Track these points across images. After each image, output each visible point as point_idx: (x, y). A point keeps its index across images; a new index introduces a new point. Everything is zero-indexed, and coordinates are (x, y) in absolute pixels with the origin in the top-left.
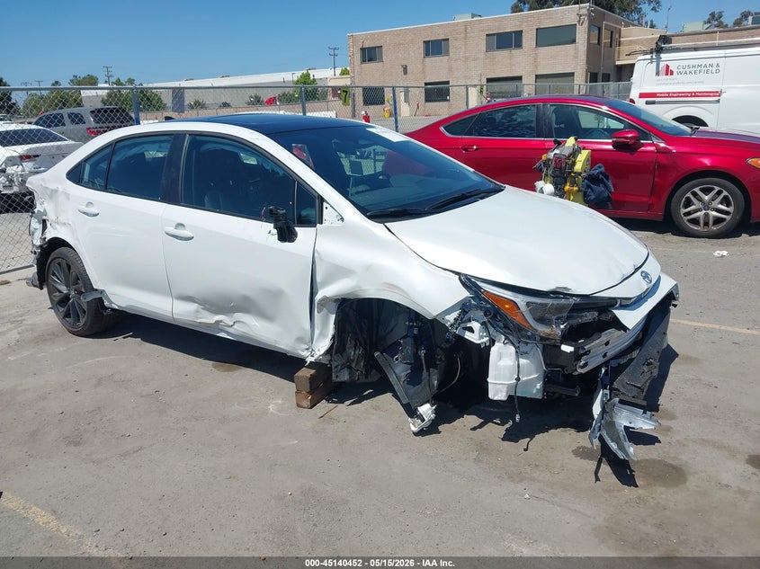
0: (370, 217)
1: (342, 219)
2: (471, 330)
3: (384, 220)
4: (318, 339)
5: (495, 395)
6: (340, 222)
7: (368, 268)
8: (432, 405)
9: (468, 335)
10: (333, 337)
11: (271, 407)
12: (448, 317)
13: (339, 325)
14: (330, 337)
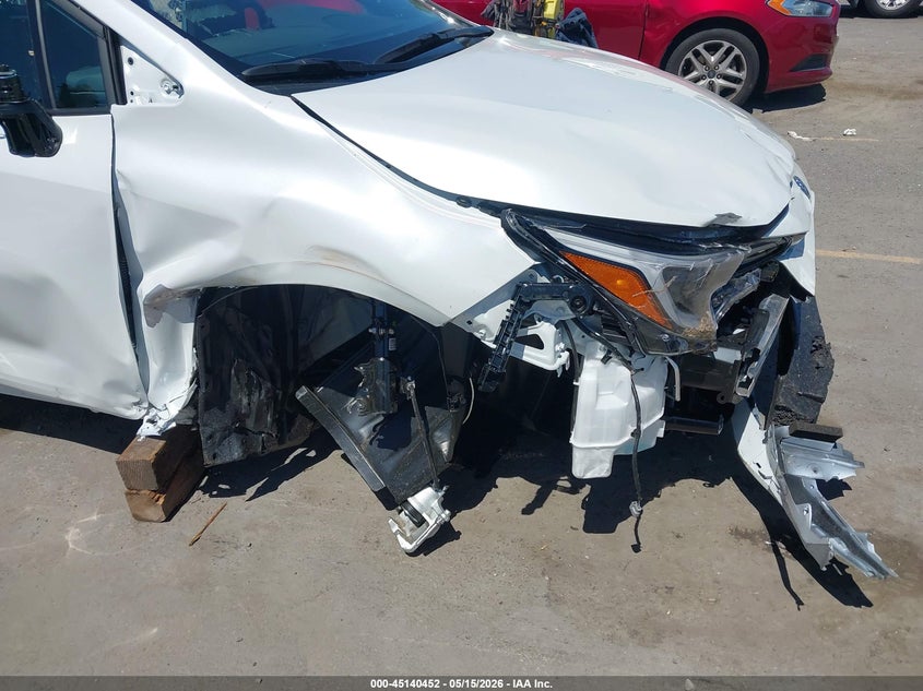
0: (253, 81)
1: (179, 88)
2: (537, 343)
3: (289, 86)
4: (159, 384)
5: (586, 471)
6: (174, 96)
7: (268, 212)
8: (438, 488)
9: (530, 355)
10: (196, 378)
11: (71, 536)
12: (481, 319)
13: (206, 347)
14: (188, 375)
